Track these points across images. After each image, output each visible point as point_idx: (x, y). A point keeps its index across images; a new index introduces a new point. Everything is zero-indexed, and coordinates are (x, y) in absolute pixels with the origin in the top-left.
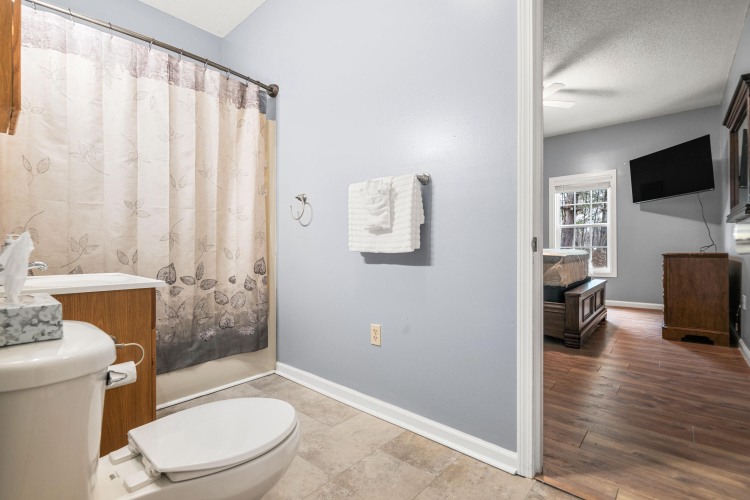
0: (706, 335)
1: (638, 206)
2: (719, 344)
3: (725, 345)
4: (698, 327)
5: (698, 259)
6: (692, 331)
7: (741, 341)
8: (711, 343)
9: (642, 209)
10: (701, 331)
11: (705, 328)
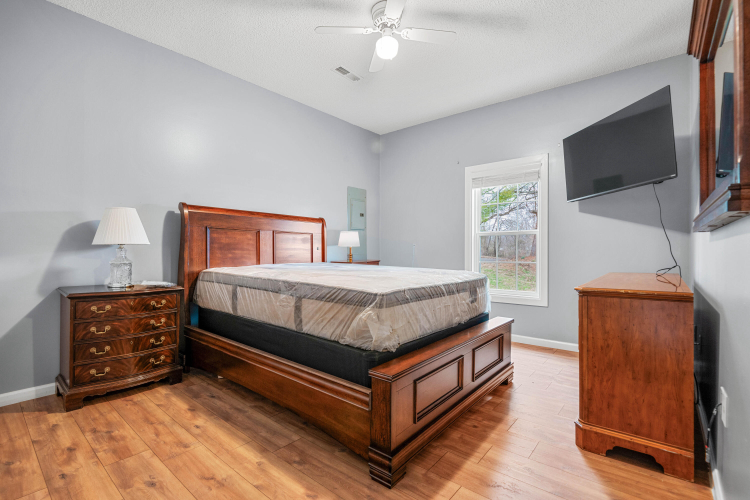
0: (650, 452)
1: (575, 205)
2: (674, 473)
3: (685, 477)
4: (637, 433)
5: (636, 303)
6: (625, 438)
7: (716, 474)
8: (660, 468)
9: (581, 210)
10: (642, 442)
11: (649, 436)
